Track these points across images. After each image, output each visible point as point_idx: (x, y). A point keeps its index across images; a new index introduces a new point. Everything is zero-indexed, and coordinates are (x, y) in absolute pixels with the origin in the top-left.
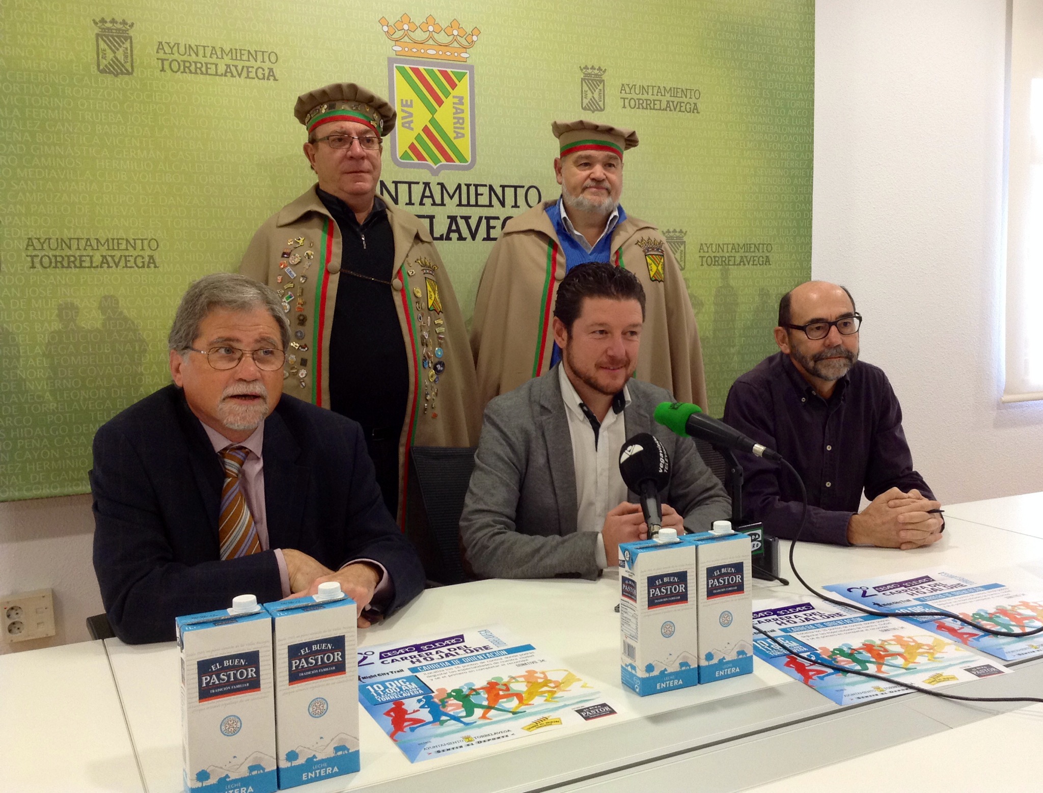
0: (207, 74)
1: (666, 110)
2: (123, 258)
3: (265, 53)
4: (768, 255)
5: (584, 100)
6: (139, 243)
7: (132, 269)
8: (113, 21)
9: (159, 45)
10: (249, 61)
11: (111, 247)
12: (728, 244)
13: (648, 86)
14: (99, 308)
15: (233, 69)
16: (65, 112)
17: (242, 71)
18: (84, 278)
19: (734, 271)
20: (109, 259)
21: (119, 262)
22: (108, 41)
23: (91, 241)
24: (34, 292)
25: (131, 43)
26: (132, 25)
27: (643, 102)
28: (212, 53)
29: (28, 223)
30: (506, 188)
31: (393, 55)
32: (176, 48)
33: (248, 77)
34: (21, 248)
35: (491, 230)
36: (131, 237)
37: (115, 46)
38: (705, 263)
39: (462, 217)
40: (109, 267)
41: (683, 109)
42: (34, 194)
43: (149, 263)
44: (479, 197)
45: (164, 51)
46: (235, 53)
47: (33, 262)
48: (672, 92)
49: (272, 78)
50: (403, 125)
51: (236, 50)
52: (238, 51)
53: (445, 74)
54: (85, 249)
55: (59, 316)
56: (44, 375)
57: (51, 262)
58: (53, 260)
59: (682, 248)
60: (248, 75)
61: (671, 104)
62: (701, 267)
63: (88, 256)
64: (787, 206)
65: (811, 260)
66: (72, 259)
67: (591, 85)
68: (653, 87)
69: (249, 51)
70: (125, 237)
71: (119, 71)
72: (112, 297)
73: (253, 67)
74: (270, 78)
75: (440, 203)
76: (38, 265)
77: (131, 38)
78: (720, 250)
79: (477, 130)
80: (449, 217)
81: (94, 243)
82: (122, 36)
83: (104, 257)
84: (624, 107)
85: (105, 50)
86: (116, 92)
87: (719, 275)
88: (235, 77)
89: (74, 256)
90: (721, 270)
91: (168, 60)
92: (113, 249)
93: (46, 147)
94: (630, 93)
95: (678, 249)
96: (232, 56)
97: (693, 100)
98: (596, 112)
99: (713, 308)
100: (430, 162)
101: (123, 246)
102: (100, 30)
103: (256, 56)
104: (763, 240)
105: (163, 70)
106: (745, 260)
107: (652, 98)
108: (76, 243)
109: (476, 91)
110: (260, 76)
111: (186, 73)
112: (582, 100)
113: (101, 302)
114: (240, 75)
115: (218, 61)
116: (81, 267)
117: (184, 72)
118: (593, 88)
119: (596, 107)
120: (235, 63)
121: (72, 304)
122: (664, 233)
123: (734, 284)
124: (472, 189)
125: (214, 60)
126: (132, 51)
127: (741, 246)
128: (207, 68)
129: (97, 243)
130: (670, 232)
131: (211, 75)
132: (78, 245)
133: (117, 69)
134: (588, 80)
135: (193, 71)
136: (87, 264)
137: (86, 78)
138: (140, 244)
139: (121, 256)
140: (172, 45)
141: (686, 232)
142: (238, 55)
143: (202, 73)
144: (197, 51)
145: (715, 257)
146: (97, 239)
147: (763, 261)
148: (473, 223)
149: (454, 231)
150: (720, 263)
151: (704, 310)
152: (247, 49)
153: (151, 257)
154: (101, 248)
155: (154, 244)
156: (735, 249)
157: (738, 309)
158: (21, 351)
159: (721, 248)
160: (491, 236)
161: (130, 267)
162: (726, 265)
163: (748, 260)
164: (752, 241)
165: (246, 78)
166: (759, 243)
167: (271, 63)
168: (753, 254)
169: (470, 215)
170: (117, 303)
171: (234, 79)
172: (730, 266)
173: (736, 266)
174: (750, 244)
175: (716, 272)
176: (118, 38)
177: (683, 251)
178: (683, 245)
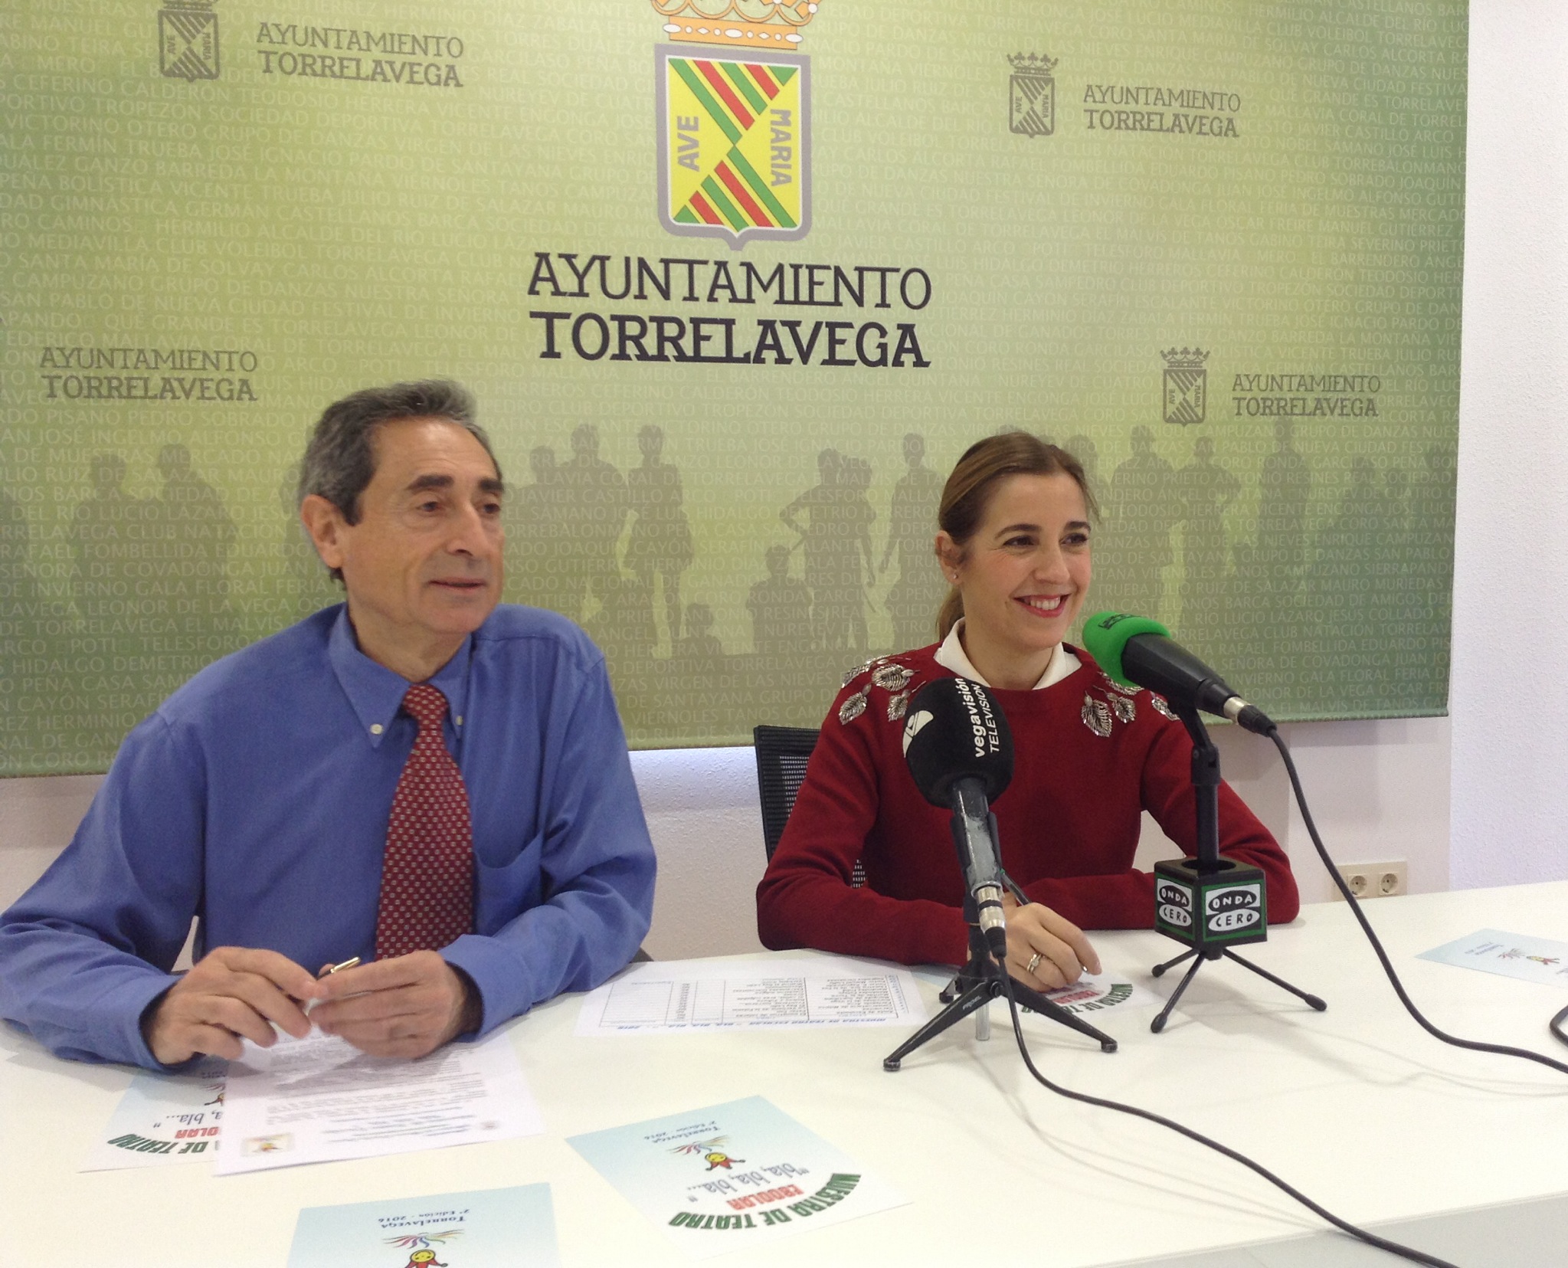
0: (342, 76)
1: (1173, 131)
2: (198, 384)
3: (440, 40)
4: (1372, 396)
5: (1015, 114)
6: (225, 358)
7: (213, 401)
9: (262, 30)
10: (413, 53)
11: (178, 365)
12: (1291, 376)
13: (1138, 89)
14: (158, 465)
15: (387, 68)
16: (105, 140)
17: (401, 72)
18: (133, 415)
19: (1302, 426)
20: (175, 384)
21: (191, 389)
22: (178, 24)
23: (147, 355)
24: (53, 436)
25: (216, 26)
27: (1128, 118)
28: (351, 43)
29: (46, 324)
30: (865, 272)
31: (665, 40)
32: (289, 35)
33: (412, 81)
34: (33, 362)
35: (837, 346)
36: (211, 347)
37: (189, 31)
38: (1244, 411)
39: (784, 323)
40: (174, 397)
41: (1206, 129)
42: (55, 277)
43: (241, 391)
44: (816, 287)
45: (271, 38)
46: (390, 41)
47: (52, 387)
48: (1185, 98)
49: (452, 83)
50: (681, 161)
51: (392, 35)
52: (396, 38)
53: (757, 72)
54: (136, 368)
55: (94, 476)
56: (67, 572)
58: (85, 385)
59: (1200, 381)
61: (1183, 120)
62: (1236, 418)
63: (141, 379)
64: (1411, 308)
65: (1457, 408)
66: (115, 383)
67: (1030, 90)
68: (1147, 90)
69: (414, 37)
70: (201, 349)
71: (196, 72)
72: (179, 447)
73: (420, 64)
74: (450, 81)
75: (745, 297)
76: (60, 393)
77: (215, 17)
78: (1275, 387)
79: (813, 170)
80: (760, 323)
81: (151, 358)
82: (202, 15)
83: (166, 381)
84: (1091, 126)
85: (172, 38)
86: (190, 107)
87: (1271, 432)
88: (389, 81)
89: (118, 379)
90: (1277, 424)
91: (276, 53)
92: (182, 368)
93: (75, 198)
94: (1104, 102)
95: (1192, 385)
96: (385, 47)
97: (1226, 114)
98: (1037, 136)
99: (1258, 494)
100: (728, 226)
101: (198, 364)
102: (166, 5)
103: (426, 44)
104: (1363, 371)
105: (268, 70)
106: (1325, 405)
107: (1145, 109)
108: (122, 357)
109: (814, 101)
110: (433, 79)
111: (307, 75)
112: (1011, 114)
113: (161, 456)
114: (398, 78)
115: (361, 55)
116: (129, 397)
117: (304, 73)
118: (1033, 95)
119: (1037, 127)
120: (388, 57)
121: (115, 458)
122: (1164, 356)
123: (1302, 450)
124: (804, 274)
125: (354, 52)
126: (216, 39)
127: (1317, 379)
128: (342, 67)
129: (156, 356)
130: (1176, 354)
131: (349, 78)
132: (125, 360)
133: (193, 70)
134: (1023, 79)
135: (319, 71)
136: (140, 393)
137: (142, 84)
138: (226, 361)
139: (194, 380)
140: (283, 27)
141: (1208, 353)
142: (396, 44)
143: (334, 75)
144: (326, 38)
145: (1264, 400)
146: (156, 353)
147: (1361, 408)
148: (804, 333)
149: (770, 347)
150: (1275, 411)
151: (1240, 497)
152: (410, 34)
153: (244, 382)
154: (161, 364)
155: (249, 361)
156: (1305, 385)
157: (1310, 495)
158: (31, 532)
159: (1277, 383)
160: (838, 357)
161: (209, 399)
162: (1286, 414)
163: (1332, 405)
164: (1341, 370)
165: (408, 82)
166: (1353, 374)
167: (450, 57)
168: (1341, 395)
169: (798, 319)
170: (188, 458)
171: (388, 84)
172: (1294, 417)
173: (1306, 417)
174: (1335, 377)
175: (1266, 427)
176: (196, 16)
177: (1202, 388)
178: (1202, 376)
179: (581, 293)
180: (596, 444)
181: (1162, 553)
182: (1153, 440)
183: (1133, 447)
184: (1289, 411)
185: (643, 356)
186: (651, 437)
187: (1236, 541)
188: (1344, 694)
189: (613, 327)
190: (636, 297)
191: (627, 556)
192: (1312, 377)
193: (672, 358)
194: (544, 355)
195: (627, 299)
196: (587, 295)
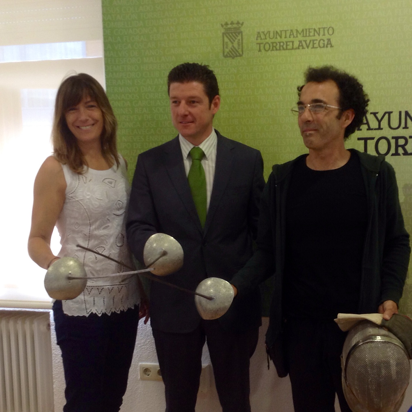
0: (287, 49)
3: (325, 29)
8: (232, 23)
9: (258, 36)
10: (314, 35)
15: (304, 43)
17: (309, 44)
22: (229, 37)
25: (242, 35)
26: (242, 24)
28: (290, 35)
32: (268, 35)
33: (313, 47)
37: (233, 39)
45: (261, 38)
46: (305, 32)
49: (329, 46)
51: (306, 29)
52: (308, 30)
60: (313, 46)
69: (315, 28)
71: (235, 55)
73: (317, 40)
77: (241, 32)
82: (237, 32)
85: (227, 43)
86: (233, 68)
88: (304, 48)
91: (263, 43)
96: (303, 35)
102: (225, 30)
103: (319, 32)
105: (260, 51)
110: (322, 45)
114: (308, 47)
115: (294, 39)
117: (273, 50)
120: (304, 39)
125: (292, 39)
126: (242, 40)
128: (287, 45)
131: (289, 49)
133: (234, 54)
135: (278, 48)
137: (217, 61)
140: (265, 33)
142: (308, 33)
143: (284, 49)
144: (281, 35)
152: (313, 28)
165: (312, 48)
167: (329, 35)
171: (304, 50)
176: (235, 33)
179: (380, 128)
185: (406, 153)
189: (393, 142)
190: (404, 128)
195: (399, 129)
196: (382, 129)
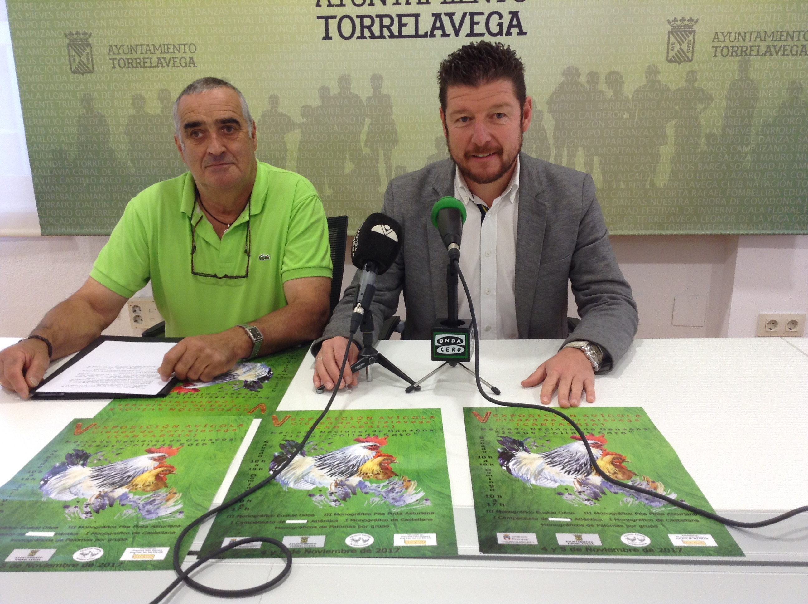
2: (172, 60)
4: (805, 43)
6: (182, 47)
11: (163, 52)
12: (751, 32)
14: (159, 98)
18: (147, 75)
19: (756, 63)
20: (163, 60)
21: (169, 63)
23: (150, 47)
24: (116, 86)
29: (109, 34)
34: (105, 52)
35: (475, 26)
36: (176, 43)
38: (719, 54)
39: (446, 14)
40: (163, 67)
42: (111, 11)
43: (190, 63)
47: (114, 64)
54: (146, 53)
55: (133, 104)
56: (126, 147)
57: (125, 64)
58: (127, 62)
59: (691, 37)
62: (713, 58)
63: (148, 58)
66: (138, 61)
70: (172, 43)
72: (166, 90)
75: (425, 1)
76: (117, 66)
78: (741, 39)
80: (433, 15)
81: (152, 48)
83: (159, 59)
87: (736, 67)
89: (139, 59)
90: (740, 61)
92: (165, 53)
95: (686, 39)
99: (724, 104)
101: (171, 50)
104: (801, 27)
106: (772, 49)
108: (140, 48)
113: (159, 94)
116: (144, 67)
121: (141, 95)
122: (669, 22)
123: (755, 77)
127: (769, 34)
129: (154, 48)
130: (677, 21)
132: (142, 50)
136: (149, 65)
138: (183, 49)
139: (170, 58)
141: (697, 20)
145: (733, 47)
146: (153, 45)
147: (797, 51)
148: (457, 19)
149: (438, 28)
150: (739, 54)
151: (713, 105)
153: (191, 58)
154: (157, 52)
155: (193, 48)
156: (760, 37)
157: (758, 105)
158: (110, 130)
159: (742, 36)
160: (475, 32)
161: (178, 67)
162: (746, 55)
163: (777, 49)
164: (785, 28)
166: (794, 29)
168: (785, 43)
169: (454, 12)
170: (170, 95)
172: (751, 58)
173: (759, 57)
174: (781, 32)
175: (732, 64)
177: (692, 41)
178: (692, 35)
179: (342, 5)
180: (350, 84)
181: (661, 139)
182: (659, 72)
183: (646, 77)
184: (748, 53)
185: (373, 36)
186: (376, 79)
187: (708, 131)
188: (769, 220)
189: (357, 21)
190: (369, 5)
191: (366, 141)
192: (766, 33)
193: (387, 37)
194: (324, 38)
195: (364, 6)
196: (344, 5)
